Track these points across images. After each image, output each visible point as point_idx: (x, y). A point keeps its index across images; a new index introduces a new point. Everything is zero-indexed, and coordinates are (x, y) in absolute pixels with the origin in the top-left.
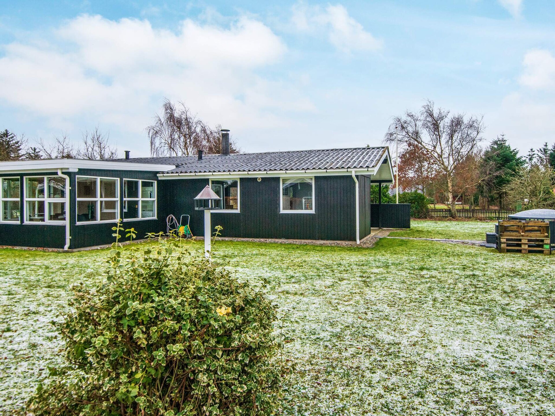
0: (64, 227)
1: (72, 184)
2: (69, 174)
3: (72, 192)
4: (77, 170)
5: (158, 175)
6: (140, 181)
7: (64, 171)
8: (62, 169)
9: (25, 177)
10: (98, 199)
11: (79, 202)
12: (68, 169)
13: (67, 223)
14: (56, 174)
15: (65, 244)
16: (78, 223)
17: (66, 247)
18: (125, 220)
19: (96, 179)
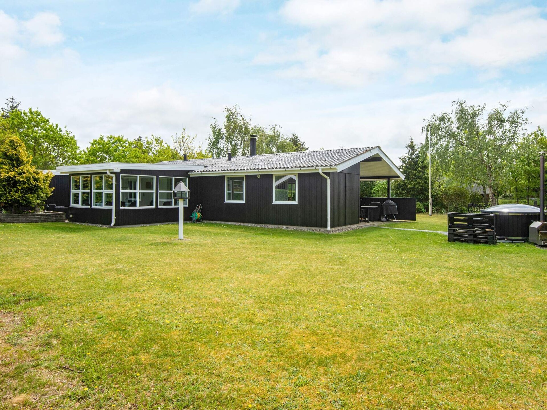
0: (111, 210)
1: (118, 180)
2: (115, 173)
3: (118, 186)
4: (119, 171)
5: (189, 173)
6: (174, 178)
7: (111, 171)
8: (110, 170)
9: (93, 176)
10: (138, 191)
11: (123, 193)
12: (113, 170)
13: (113, 207)
14: (106, 173)
15: (111, 222)
16: (122, 208)
17: (112, 224)
18: (160, 207)
19: (136, 177)
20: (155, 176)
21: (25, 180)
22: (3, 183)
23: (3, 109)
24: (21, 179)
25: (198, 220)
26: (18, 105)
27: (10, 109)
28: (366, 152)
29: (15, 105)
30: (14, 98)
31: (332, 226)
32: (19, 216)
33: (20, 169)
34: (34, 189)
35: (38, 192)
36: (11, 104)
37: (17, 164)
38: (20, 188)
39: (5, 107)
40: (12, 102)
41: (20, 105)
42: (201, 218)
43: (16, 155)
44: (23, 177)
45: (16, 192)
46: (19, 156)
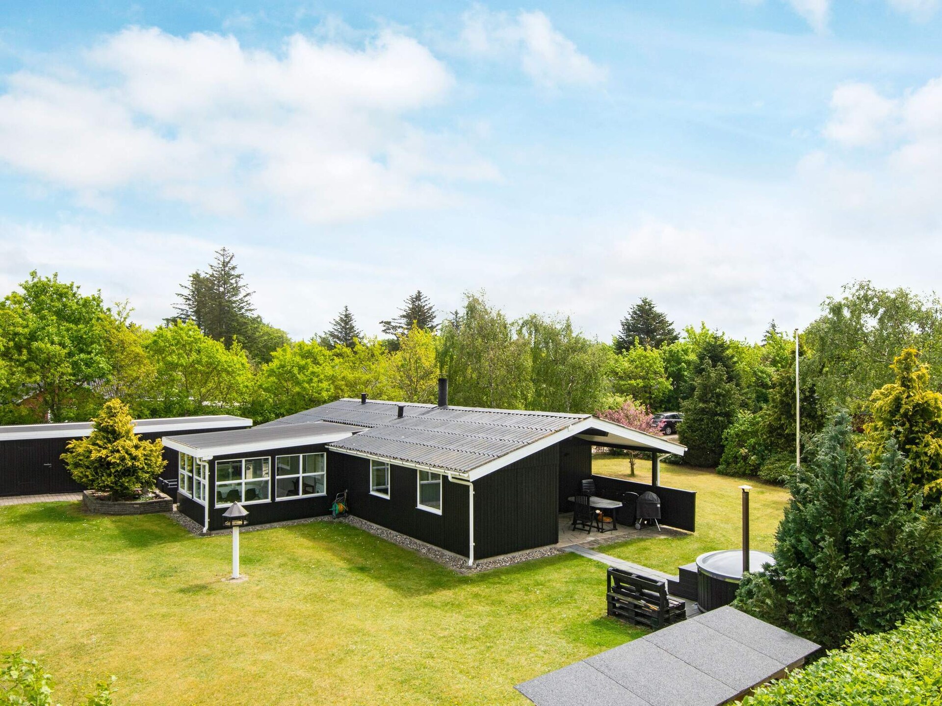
1: (211, 470)
2: (207, 461)
3: (211, 477)
4: (211, 458)
5: (326, 447)
6: (301, 456)
10: (244, 481)
11: (220, 485)
13: (206, 506)
15: (204, 526)
16: (218, 506)
17: (205, 529)
18: (278, 499)
19: (241, 461)
20: (270, 457)
21: (118, 462)
22: (95, 465)
23: (212, 266)
24: (113, 461)
25: (341, 514)
26: (231, 258)
27: (221, 266)
28: (554, 433)
29: (227, 260)
30: (226, 249)
31: (476, 558)
32: (115, 505)
33: (114, 446)
34: (132, 470)
35: (137, 473)
36: (222, 259)
37: (114, 437)
38: (113, 470)
39: (215, 263)
40: (223, 255)
41: (233, 258)
42: (346, 512)
43: (111, 426)
44: (115, 458)
45: (109, 475)
46: (116, 428)
